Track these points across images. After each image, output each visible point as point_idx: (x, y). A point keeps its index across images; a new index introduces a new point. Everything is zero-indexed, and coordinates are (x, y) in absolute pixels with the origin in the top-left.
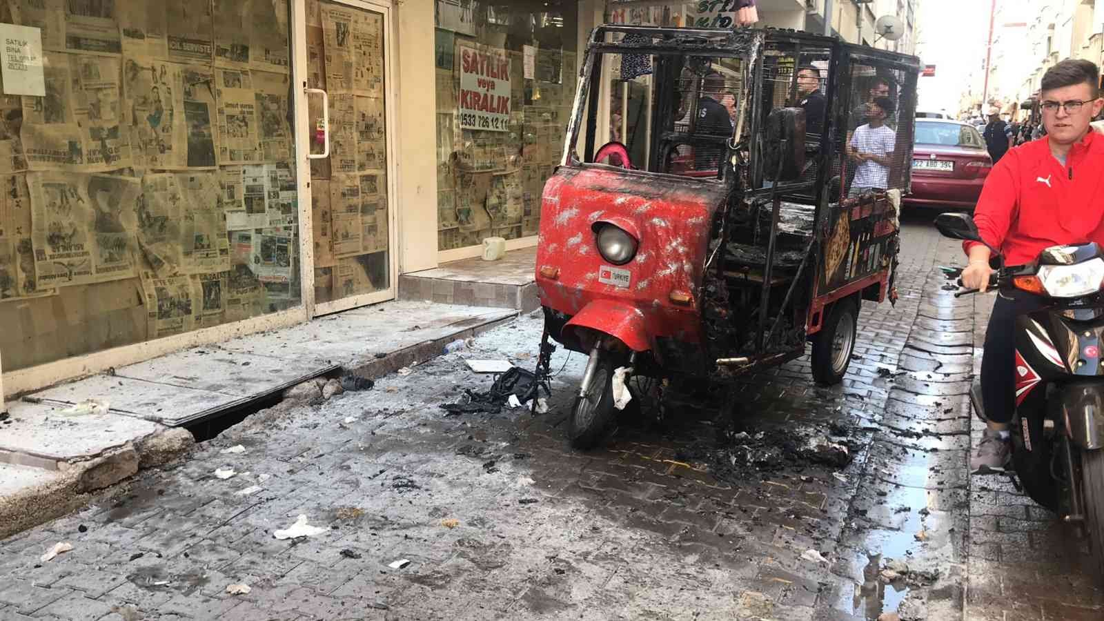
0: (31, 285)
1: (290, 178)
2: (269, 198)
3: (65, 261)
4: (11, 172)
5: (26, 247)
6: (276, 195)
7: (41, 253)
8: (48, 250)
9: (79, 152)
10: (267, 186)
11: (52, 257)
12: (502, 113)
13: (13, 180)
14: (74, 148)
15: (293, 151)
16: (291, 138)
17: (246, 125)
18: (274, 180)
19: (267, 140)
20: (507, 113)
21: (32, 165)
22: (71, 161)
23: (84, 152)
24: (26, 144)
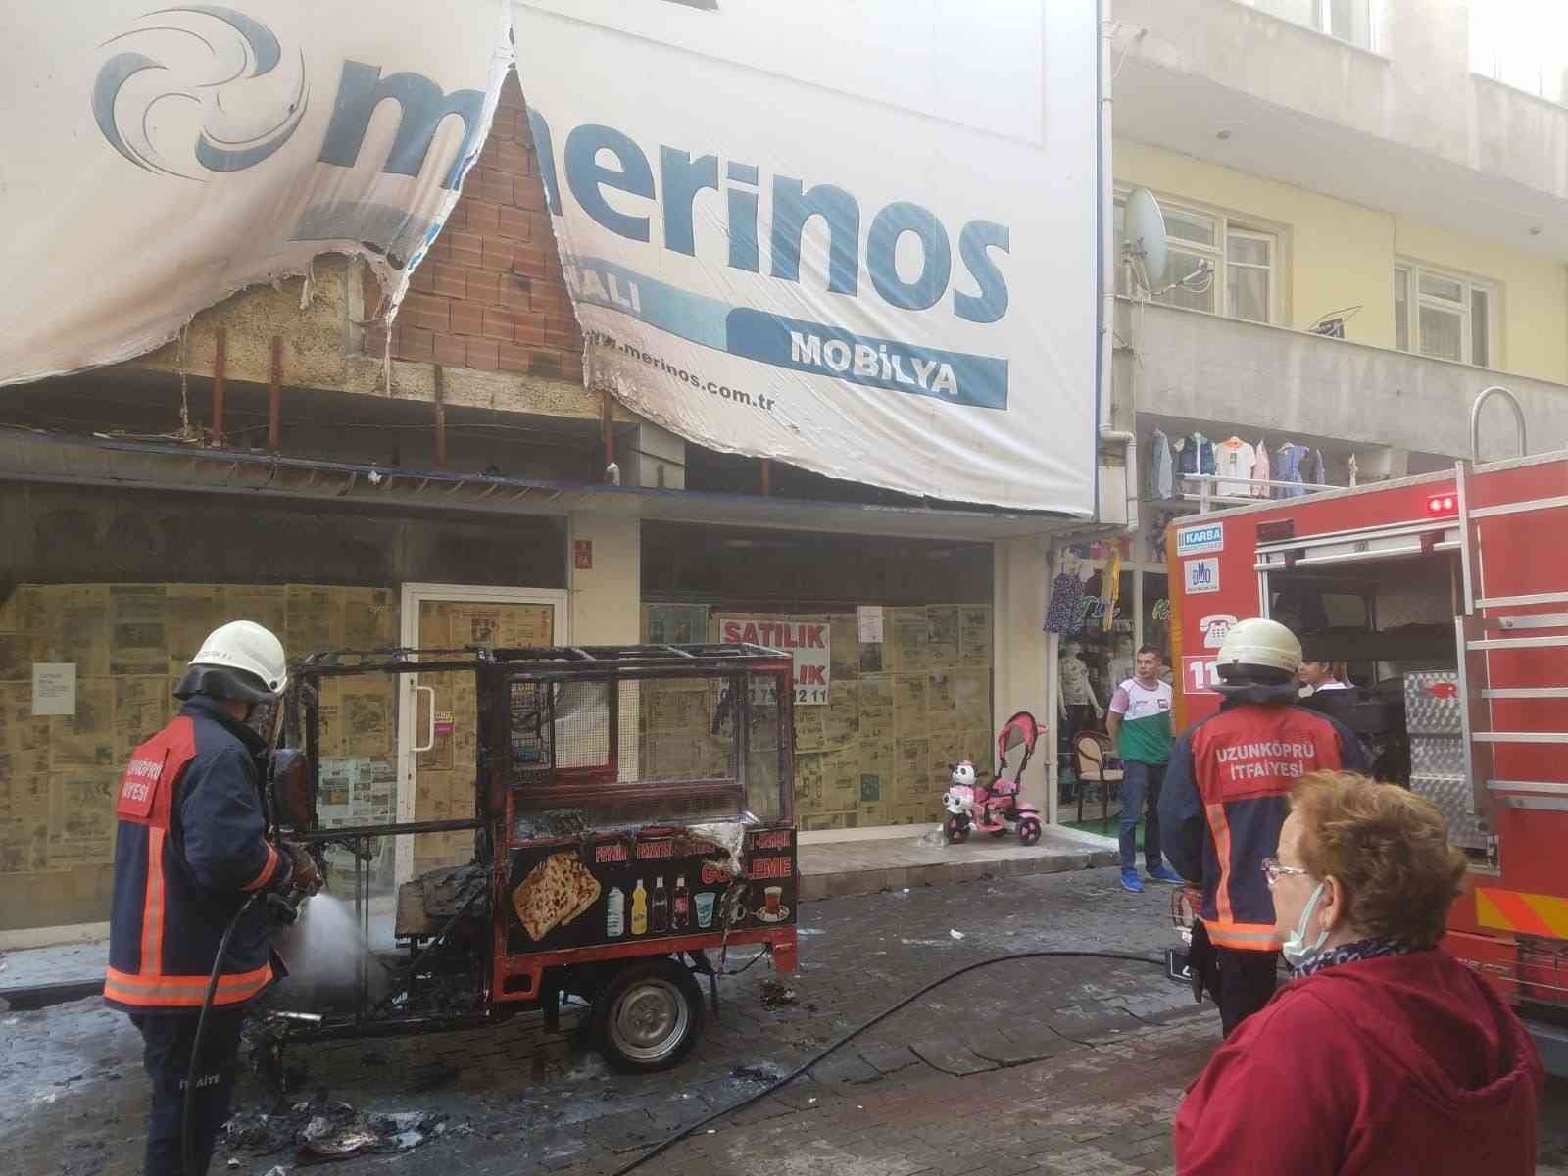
0: (41, 862)
1: (388, 771)
2: (356, 788)
3: (82, 844)
4: (32, 773)
5: (41, 833)
6: (366, 787)
7: (55, 837)
8: (65, 835)
9: (109, 756)
10: (353, 778)
11: (67, 840)
12: (812, 683)
13: (35, 780)
14: (103, 753)
15: (393, 744)
16: (394, 733)
17: (326, 724)
18: (365, 773)
19: (357, 736)
20: (822, 682)
21: (53, 768)
22: (98, 763)
23: (115, 755)
24: (53, 752)
